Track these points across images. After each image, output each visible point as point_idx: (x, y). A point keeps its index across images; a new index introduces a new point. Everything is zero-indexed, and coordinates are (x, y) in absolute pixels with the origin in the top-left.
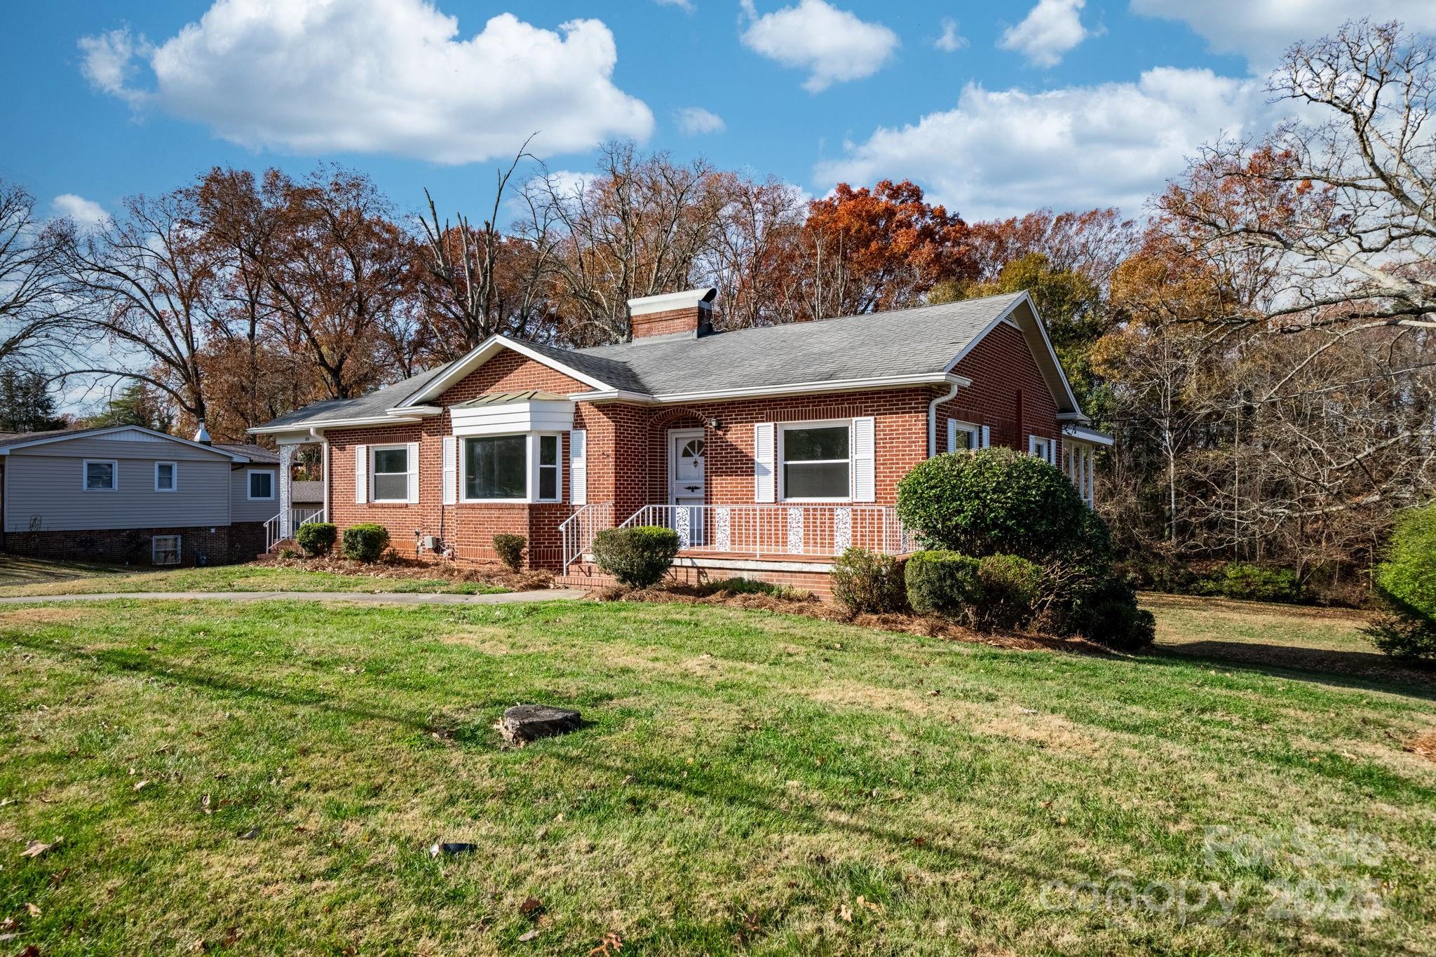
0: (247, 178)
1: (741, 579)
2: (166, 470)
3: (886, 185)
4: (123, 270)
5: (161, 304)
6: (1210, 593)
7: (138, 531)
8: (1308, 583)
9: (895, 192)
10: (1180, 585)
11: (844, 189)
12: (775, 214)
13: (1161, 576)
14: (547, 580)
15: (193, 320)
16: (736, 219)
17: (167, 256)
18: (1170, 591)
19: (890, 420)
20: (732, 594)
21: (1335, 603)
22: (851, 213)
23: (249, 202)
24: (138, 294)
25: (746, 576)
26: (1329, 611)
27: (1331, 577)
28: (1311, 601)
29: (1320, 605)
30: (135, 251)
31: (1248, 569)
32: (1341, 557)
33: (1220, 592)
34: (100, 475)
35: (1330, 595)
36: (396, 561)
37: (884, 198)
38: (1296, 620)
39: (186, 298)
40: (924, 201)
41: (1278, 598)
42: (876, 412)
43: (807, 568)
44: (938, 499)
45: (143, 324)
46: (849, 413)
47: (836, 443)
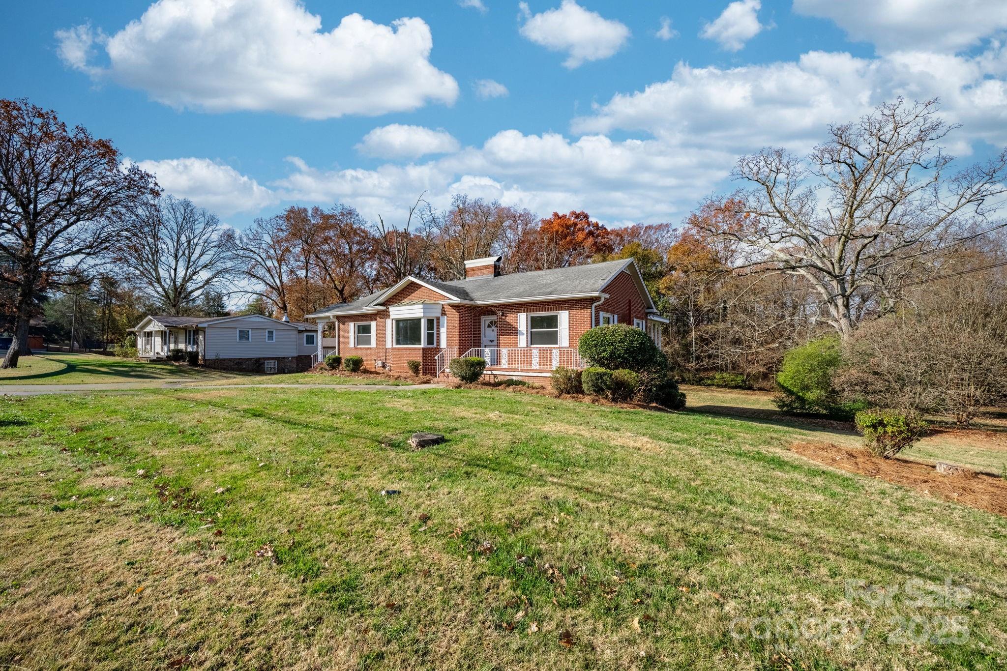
0: (305, 210)
1: (512, 380)
2: (271, 333)
3: (573, 213)
4: (254, 249)
5: (269, 263)
6: (709, 385)
7: (260, 358)
8: (749, 381)
9: (577, 216)
10: (697, 382)
11: (556, 215)
12: (526, 225)
13: (689, 378)
14: (430, 380)
15: (282, 270)
16: (510, 227)
17: (272, 243)
18: (693, 384)
19: (575, 312)
20: (508, 386)
21: (760, 389)
22: (559, 224)
23: (306, 221)
24: (260, 260)
25: (514, 378)
26: (758, 392)
27: (758, 378)
28: (750, 388)
29: (754, 390)
30: (259, 242)
31: (725, 375)
32: (763, 370)
33: (713, 385)
34: (244, 335)
35: (758, 385)
36: (366, 371)
37: (573, 218)
38: (744, 396)
39: (279, 261)
40: (590, 220)
41: (737, 387)
42: (570, 309)
43: (540, 375)
44: (596, 346)
45: (261, 272)
46: (558, 309)
47: (552, 322)
